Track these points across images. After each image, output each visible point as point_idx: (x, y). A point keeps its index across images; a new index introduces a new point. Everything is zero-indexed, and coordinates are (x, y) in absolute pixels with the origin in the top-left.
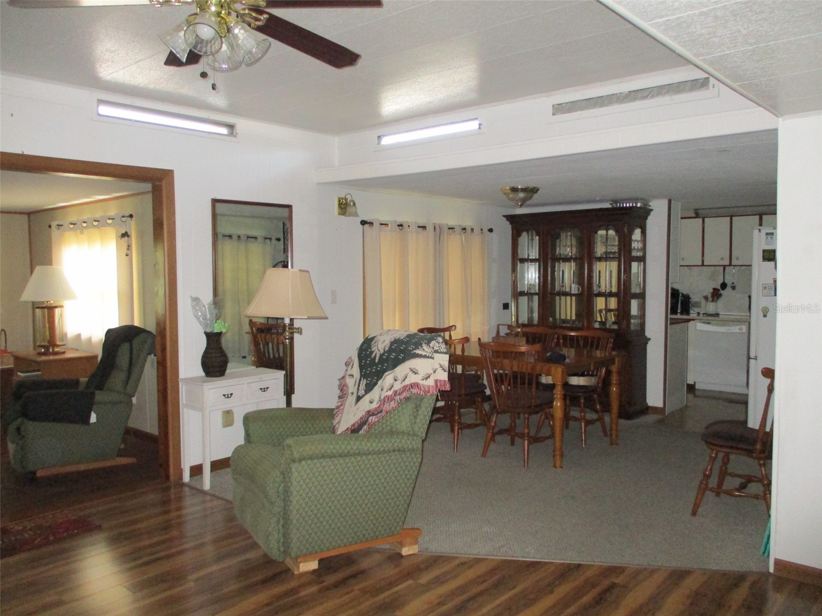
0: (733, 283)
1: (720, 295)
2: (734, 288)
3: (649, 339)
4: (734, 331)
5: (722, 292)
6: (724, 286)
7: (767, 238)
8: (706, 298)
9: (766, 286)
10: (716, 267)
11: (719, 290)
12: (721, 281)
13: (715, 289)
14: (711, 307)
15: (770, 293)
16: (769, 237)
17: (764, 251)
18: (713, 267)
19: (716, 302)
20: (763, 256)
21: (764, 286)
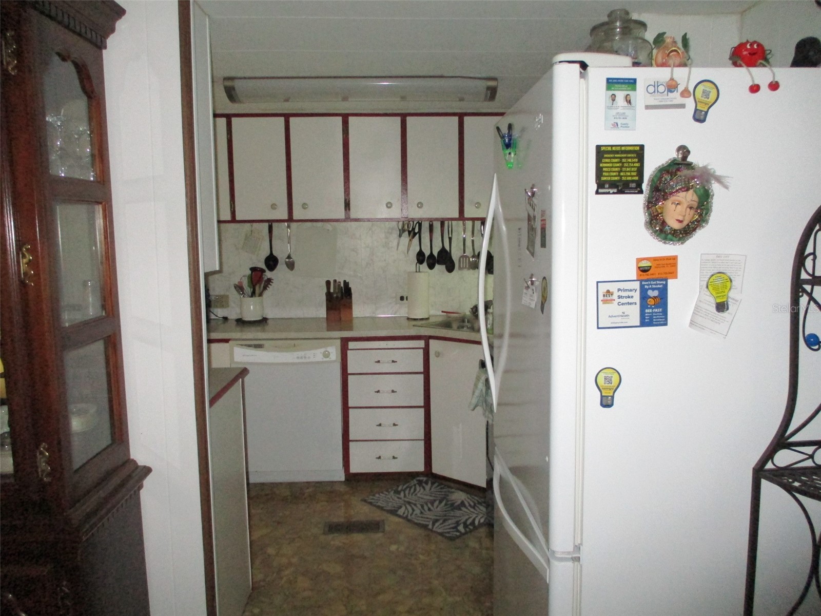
0: (289, 257)
1: (269, 281)
2: (291, 266)
3: (147, 471)
4: (312, 360)
5: (268, 274)
6: (272, 262)
7: (613, 98)
8: (239, 288)
9: (613, 287)
10: (255, 225)
11: (263, 271)
12: (267, 253)
13: (253, 269)
14: (252, 309)
15: (624, 315)
16: (620, 95)
17: (601, 153)
18: (249, 225)
19: (261, 295)
20: (599, 172)
21: (603, 288)
